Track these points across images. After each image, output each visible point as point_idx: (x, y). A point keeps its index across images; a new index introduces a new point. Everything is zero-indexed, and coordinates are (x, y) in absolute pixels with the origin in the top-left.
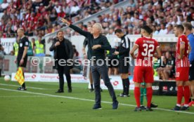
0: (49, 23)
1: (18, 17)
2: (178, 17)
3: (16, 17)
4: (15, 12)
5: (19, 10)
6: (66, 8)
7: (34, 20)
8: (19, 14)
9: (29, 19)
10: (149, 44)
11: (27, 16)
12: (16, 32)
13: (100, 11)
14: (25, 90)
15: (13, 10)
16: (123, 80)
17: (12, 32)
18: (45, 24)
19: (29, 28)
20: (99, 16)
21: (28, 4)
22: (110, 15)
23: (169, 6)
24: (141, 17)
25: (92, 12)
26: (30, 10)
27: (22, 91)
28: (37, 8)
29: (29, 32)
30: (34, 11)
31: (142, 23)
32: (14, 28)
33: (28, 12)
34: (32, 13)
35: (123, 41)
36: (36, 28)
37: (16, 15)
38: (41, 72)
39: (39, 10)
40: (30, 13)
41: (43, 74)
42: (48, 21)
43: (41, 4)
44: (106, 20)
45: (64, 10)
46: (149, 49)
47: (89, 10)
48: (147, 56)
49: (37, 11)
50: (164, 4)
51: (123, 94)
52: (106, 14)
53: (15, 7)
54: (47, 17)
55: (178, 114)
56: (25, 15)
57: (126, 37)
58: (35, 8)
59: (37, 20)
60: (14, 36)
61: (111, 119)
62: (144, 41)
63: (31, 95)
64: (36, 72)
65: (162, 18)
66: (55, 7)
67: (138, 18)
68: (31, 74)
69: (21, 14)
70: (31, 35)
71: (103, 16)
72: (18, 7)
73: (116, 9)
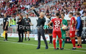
0: (18, 12)
1: (4, 9)
2: (74, 9)
3: (3, 9)
4: (3, 7)
5: (5, 6)
6: (25, 5)
7: (11, 10)
8: (4, 8)
9: (9, 10)
10: (57, 21)
11: (8, 9)
12: (3, 15)
13: (40, 7)
14: (7, 41)
15: (2, 6)
16: (50, 36)
17: (1, 15)
18: (16, 12)
19: (9, 14)
20: (40, 9)
21: (8, 4)
22: (44, 8)
23: (70, 4)
24: (57, 9)
25: (37, 7)
26: (9, 6)
27: (6, 41)
28: (12, 5)
29: (9, 16)
30: (11, 7)
31: (58, 12)
32: (2, 14)
33: (8, 7)
34: (10, 7)
35: (50, 20)
36: (12, 14)
37: (3, 8)
38: (14, 33)
39: (13, 6)
40: (9, 7)
41: (15, 34)
42: (17, 11)
43: (14, 4)
44: (42, 10)
45: (24, 6)
46: (57, 23)
47: (35, 6)
48: (57, 26)
49: (12, 6)
50: (68, 4)
51: (50, 43)
52: (42, 8)
53: (3, 5)
54: (17, 9)
55: (74, 51)
56: (7, 8)
57: (51, 18)
58: (11, 5)
59: (12, 10)
60: (2, 17)
61: (44, 53)
62: (55, 20)
63: (10, 43)
64: (12, 33)
65: (66, 9)
66: (20, 5)
67: (56, 10)
68: (10, 34)
69: (6, 8)
70: (10, 17)
71: (41, 9)
72: (4, 5)
73: (47, 6)
